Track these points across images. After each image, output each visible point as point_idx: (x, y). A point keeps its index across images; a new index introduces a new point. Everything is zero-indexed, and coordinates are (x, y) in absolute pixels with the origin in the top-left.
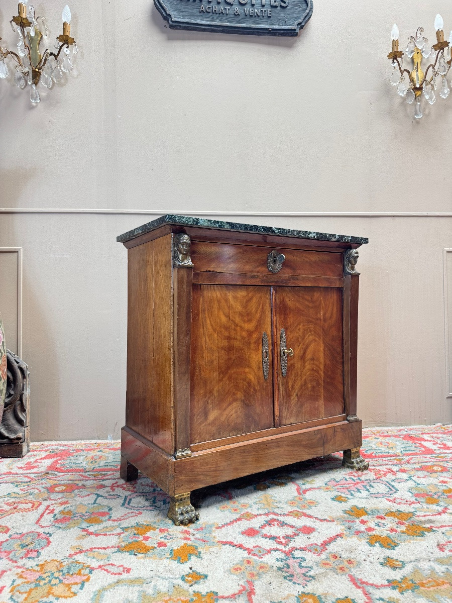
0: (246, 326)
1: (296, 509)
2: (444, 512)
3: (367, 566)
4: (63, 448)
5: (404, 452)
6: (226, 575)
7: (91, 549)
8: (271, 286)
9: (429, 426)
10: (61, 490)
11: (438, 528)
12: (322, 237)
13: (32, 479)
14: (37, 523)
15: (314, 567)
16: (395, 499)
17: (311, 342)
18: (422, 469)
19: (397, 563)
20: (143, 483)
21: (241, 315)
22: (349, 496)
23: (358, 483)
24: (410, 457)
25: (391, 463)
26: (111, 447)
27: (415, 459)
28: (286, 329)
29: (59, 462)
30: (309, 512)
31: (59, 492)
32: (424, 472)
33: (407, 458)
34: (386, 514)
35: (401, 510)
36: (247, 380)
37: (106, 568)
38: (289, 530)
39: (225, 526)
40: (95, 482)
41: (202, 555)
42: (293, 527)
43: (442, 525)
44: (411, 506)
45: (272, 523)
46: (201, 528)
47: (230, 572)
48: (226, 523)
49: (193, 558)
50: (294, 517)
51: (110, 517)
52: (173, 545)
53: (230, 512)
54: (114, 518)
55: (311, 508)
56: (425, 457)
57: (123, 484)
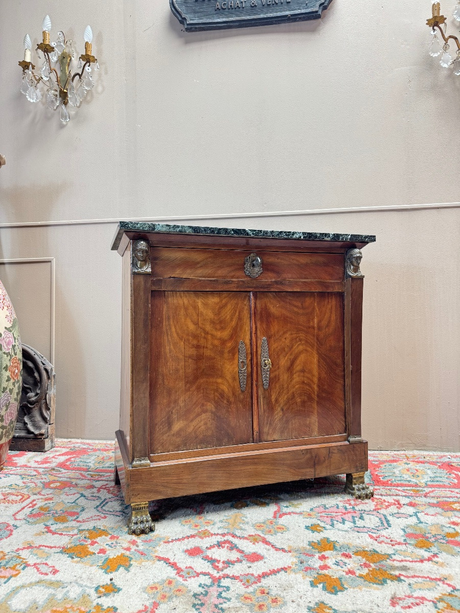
0: (219, 334)
1: (259, 533)
2: (429, 559)
3: (291, 609)
4: (84, 447)
5: (429, 483)
6: (139, 592)
7: (40, 546)
8: (250, 292)
10: (55, 486)
11: (408, 577)
12: (310, 236)
13: (39, 473)
14: (13, 515)
15: (233, 600)
16: (379, 537)
17: (300, 353)
18: (438, 505)
21: (212, 322)
22: (328, 527)
23: (350, 512)
24: (433, 489)
25: (404, 494)
27: (438, 492)
28: (269, 338)
29: (72, 459)
30: (269, 538)
31: (52, 488)
32: (438, 508)
33: (427, 490)
34: (357, 553)
35: (378, 550)
36: (220, 390)
37: (39, 567)
38: (234, 555)
39: (174, 542)
40: (88, 482)
41: (131, 567)
42: (242, 552)
43: (416, 574)
44: (394, 547)
45: (223, 545)
46: (150, 540)
47: (144, 590)
48: (177, 538)
49: (122, 569)
50: (251, 542)
51: (77, 518)
52: (112, 554)
53: (190, 528)
54: (80, 519)
55: (276, 534)
56: (452, 492)
57: (111, 487)
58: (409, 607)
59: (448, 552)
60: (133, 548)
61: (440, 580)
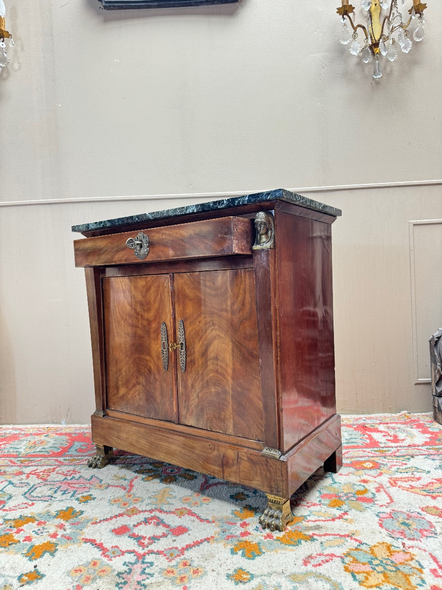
0: (146, 315)
1: (186, 506)
2: (340, 517)
3: (211, 578)
4: (16, 432)
6: (63, 577)
8: (168, 274)
9: (394, 415)
11: (320, 536)
15: (156, 575)
17: (214, 338)
18: (351, 465)
19: (245, 576)
20: (59, 472)
21: (141, 304)
24: (348, 450)
26: (58, 432)
30: (194, 509)
32: (351, 468)
38: (160, 530)
39: (102, 522)
40: (18, 468)
41: (57, 552)
42: (167, 526)
43: (328, 533)
44: (309, 509)
45: (150, 521)
46: (78, 523)
47: (68, 573)
48: (105, 518)
49: (47, 555)
50: (177, 516)
51: (4, 506)
52: (38, 541)
53: (118, 507)
54: (6, 508)
55: (201, 505)
56: (364, 451)
57: (41, 472)
58: (320, 565)
59: (357, 509)
60: (61, 532)
61: (348, 536)
